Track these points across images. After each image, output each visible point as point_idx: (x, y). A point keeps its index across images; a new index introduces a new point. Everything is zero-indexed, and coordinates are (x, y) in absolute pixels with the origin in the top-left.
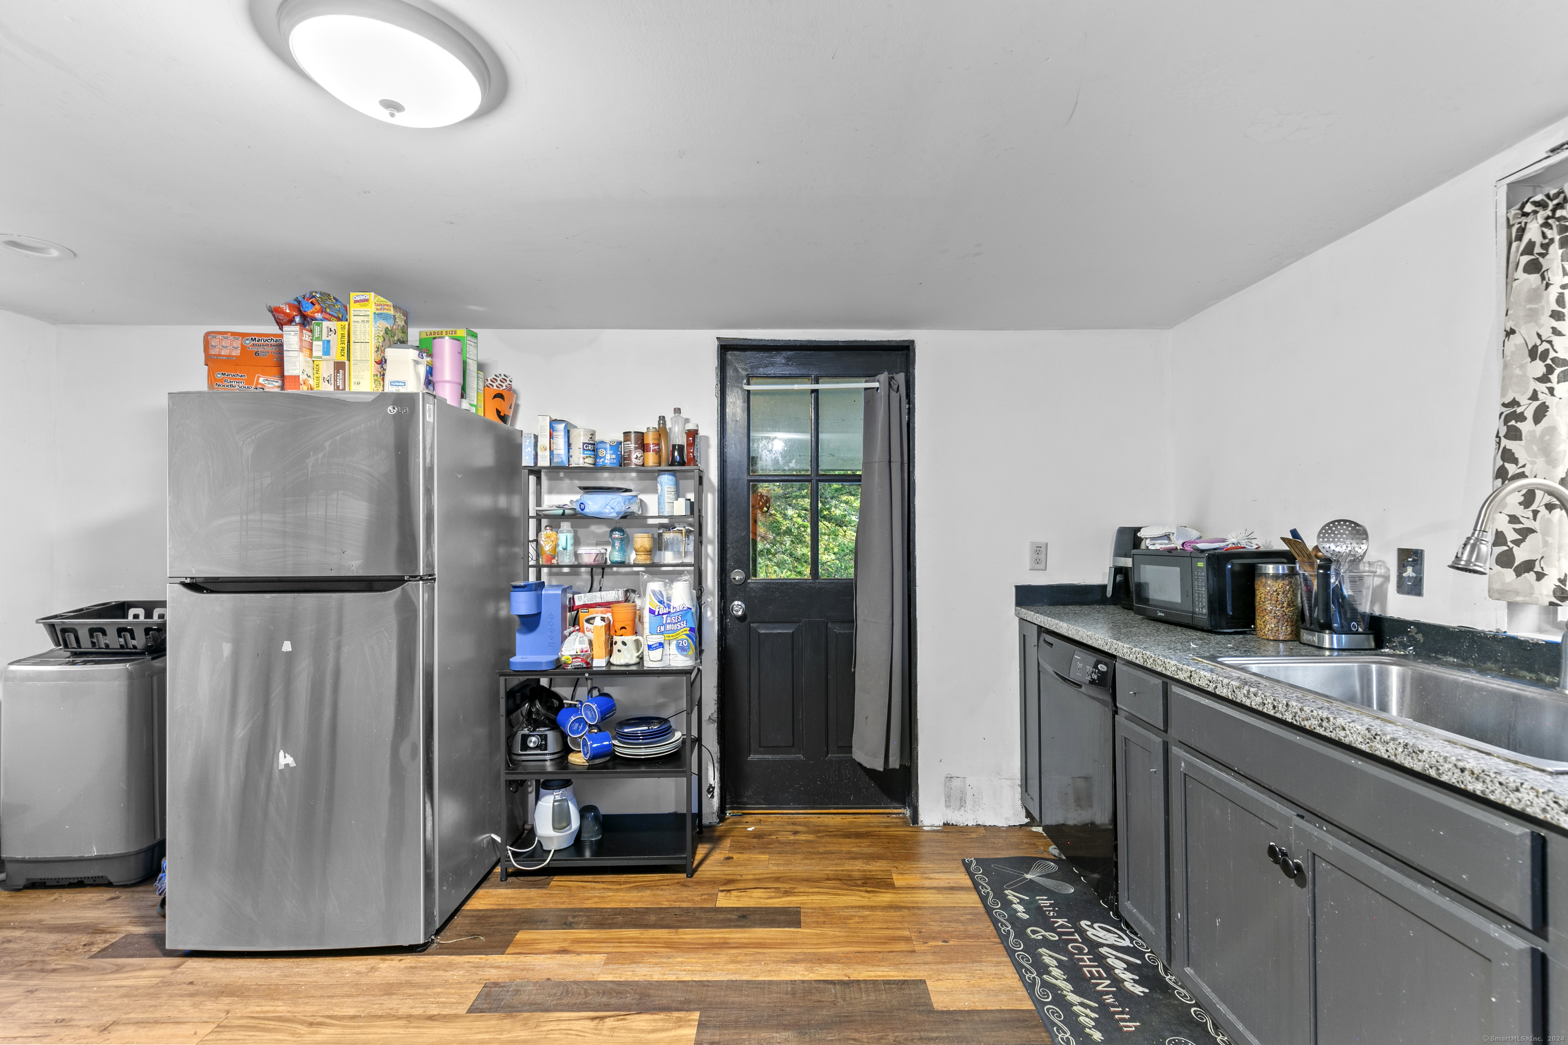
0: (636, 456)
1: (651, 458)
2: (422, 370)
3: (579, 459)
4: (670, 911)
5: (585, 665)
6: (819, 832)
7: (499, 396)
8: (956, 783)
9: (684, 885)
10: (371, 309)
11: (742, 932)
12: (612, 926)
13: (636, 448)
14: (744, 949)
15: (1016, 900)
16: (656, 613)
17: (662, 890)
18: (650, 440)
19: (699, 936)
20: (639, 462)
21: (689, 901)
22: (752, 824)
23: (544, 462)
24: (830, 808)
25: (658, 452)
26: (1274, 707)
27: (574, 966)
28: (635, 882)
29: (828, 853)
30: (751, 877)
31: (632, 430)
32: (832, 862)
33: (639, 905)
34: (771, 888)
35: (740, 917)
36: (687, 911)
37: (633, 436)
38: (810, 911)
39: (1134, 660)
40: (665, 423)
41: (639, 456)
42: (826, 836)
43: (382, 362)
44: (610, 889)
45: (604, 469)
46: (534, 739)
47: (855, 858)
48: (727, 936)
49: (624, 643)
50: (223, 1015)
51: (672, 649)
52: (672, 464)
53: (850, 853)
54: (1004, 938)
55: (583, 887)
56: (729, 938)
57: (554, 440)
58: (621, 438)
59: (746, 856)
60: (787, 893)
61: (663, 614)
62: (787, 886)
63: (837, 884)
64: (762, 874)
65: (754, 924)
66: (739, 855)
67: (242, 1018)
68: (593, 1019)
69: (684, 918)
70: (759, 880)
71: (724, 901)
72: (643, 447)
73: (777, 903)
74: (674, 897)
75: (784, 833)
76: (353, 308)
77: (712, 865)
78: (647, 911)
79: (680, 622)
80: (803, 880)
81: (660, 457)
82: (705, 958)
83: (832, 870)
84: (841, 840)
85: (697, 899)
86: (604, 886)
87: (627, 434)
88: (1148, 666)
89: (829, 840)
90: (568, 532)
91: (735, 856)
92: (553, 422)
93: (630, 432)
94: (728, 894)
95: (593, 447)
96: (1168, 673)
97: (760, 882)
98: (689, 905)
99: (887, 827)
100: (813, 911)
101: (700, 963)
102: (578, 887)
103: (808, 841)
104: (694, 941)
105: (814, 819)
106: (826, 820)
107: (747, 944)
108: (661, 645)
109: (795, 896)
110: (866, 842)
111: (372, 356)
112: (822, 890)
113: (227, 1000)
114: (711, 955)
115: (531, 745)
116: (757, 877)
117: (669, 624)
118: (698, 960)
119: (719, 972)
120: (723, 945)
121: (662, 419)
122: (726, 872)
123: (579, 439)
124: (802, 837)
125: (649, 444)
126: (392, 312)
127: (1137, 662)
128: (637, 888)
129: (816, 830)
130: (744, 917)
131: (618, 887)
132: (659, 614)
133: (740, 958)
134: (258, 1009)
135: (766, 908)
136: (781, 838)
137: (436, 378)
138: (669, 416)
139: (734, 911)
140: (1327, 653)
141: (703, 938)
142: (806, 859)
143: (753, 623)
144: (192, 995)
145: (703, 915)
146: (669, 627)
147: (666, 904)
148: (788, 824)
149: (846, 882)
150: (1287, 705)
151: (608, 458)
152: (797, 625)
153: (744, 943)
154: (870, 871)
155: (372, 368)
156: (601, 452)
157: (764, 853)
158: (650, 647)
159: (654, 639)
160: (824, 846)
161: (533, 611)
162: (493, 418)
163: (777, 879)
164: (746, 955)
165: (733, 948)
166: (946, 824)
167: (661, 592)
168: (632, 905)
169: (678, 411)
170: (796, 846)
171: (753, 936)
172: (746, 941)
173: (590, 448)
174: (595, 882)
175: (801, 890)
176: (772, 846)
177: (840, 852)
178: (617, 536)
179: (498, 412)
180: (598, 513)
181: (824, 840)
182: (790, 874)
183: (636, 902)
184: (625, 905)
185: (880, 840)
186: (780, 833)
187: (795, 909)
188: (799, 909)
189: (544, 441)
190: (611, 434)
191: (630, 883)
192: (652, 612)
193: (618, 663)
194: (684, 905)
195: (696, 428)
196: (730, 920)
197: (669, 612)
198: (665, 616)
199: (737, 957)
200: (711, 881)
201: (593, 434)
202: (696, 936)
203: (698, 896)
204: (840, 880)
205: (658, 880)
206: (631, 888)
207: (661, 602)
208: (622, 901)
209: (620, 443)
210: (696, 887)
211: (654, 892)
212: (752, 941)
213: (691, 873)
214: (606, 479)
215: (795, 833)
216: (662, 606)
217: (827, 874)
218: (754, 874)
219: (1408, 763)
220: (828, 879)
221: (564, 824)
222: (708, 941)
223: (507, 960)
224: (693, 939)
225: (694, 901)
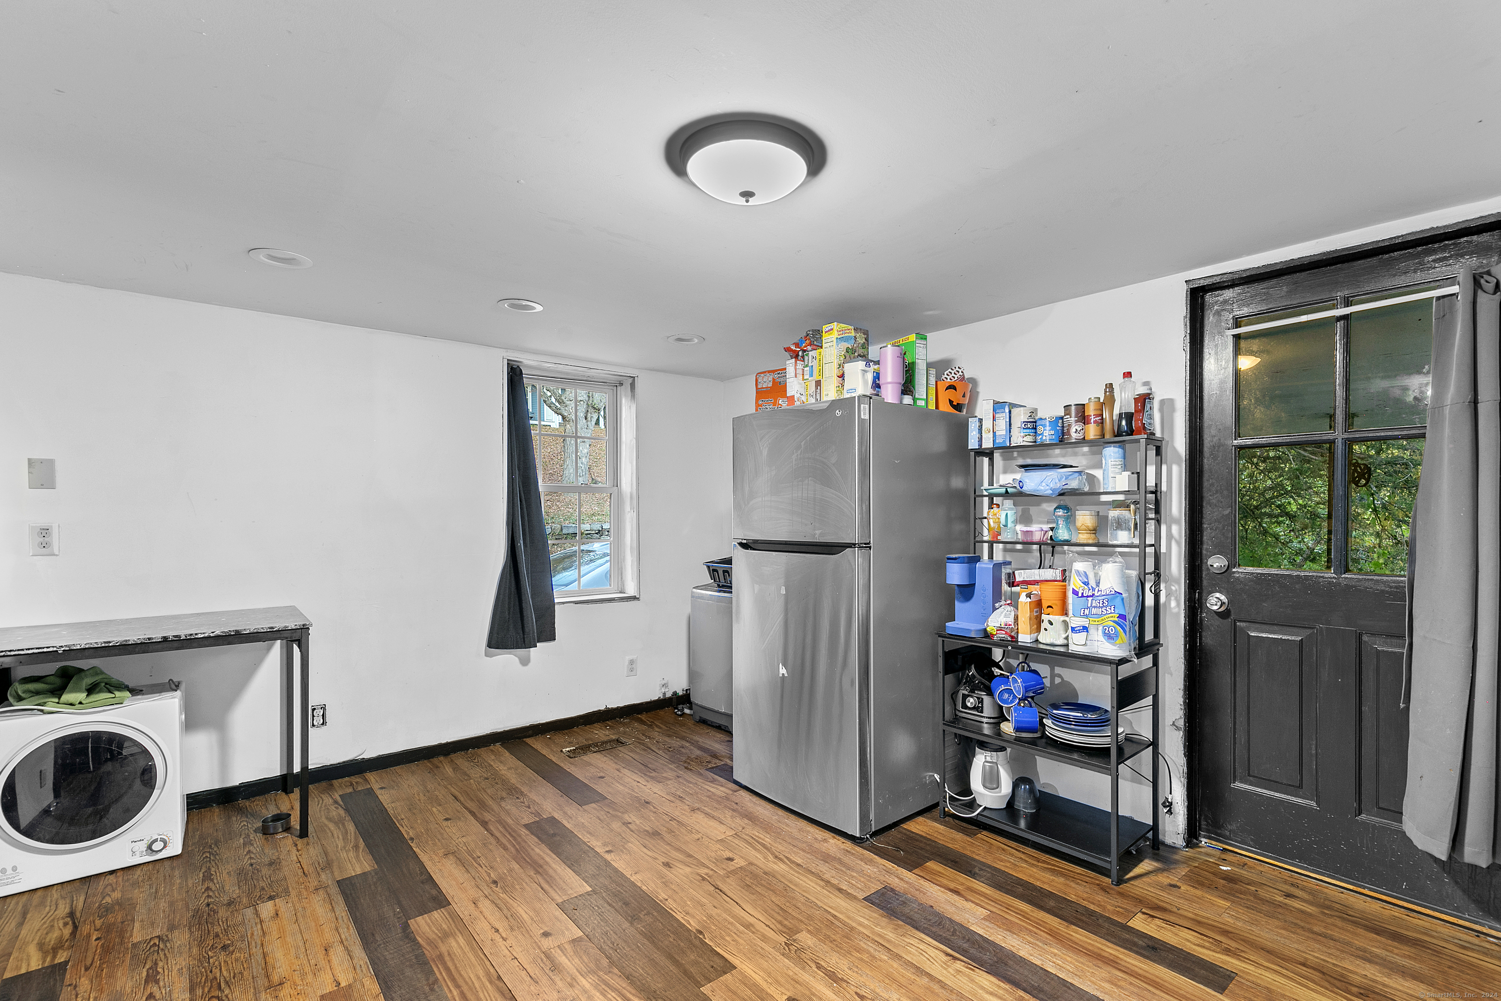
0: (1075, 431)
1: (1092, 431)
2: (870, 377)
3: (1019, 438)
4: (1074, 905)
5: (1009, 639)
6: (1329, 908)
7: (952, 387)
9: (1104, 890)
10: (835, 335)
11: (1141, 962)
12: (1008, 892)
13: (1076, 421)
14: (1134, 979)
16: (1080, 595)
17: (1078, 884)
18: (1091, 411)
19: (1089, 941)
20: (1080, 435)
21: (1099, 906)
22: (1231, 864)
23: (987, 444)
24: (1364, 888)
25: (1101, 423)
27: (957, 907)
28: (1053, 865)
29: (1325, 937)
30: (1190, 915)
31: (1073, 403)
32: (1325, 949)
33: (1046, 887)
34: (1210, 937)
35: (1148, 946)
36: (1091, 913)
37: (1073, 408)
38: (1248, 983)
40: (1111, 391)
41: (1079, 429)
42: (1339, 917)
43: (842, 376)
44: (1026, 861)
45: (1044, 446)
46: (972, 700)
47: (1370, 961)
48: (1121, 956)
49: (1051, 623)
50: (740, 829)
51: (1097, 635)
52: (1119, 434)
53: (1365, 951)
55: (1003, 850)
56: (1121, 959)
57: (997, 422)
58: (1061, 413)
59: (1199, 893)
60: (1227, 951)
61: (1088, 596)
62: (1234, 945)
63: (1316, 976)
64: (1208, 918)
65: (1161, 961)
66: (1189, 888)
67: (747, 835)
68: (948, 955)
69: (1084, 918)
70: (1199, 923)
71: (1138, 923)
72: (1083, 418)
73: (1207, 956)
74: (1085, 895)
75: (1271, 890)
76: (825, 337)
77: (1149, 884)
78: (1051, 895)
79: (1106, 607)
80: (1263, 949)
81: (1103, 429)
82: (1082, 963)
83: (1317, 958)
84: (1360, 931)
85: (1109, 907)
86: (1023, 856)
87: (1067, 407)
89: (1339, 923)
90: (1010, 509)
91: (1184, 888)
92: (996, 403)
93: (1070, 405)
94: (1150, 919)
95: (1033, 425)
97: (1198, 925)
98: (1097, 909)
100: (1253, 986)
101: (1074, 964)
102: (999, 848)
103: (1302, 912)
104: (1080, 943)
106: (1351, 899)
107: (1140, 975)
108: (1085, 629)
109: (1240, 960)
110: (1406, 950)
111: (835, 372)
112: (1284, 971)
113: (746, 821)
115: (969, 705)
116: (1199, 918)
117: (1095, 607)
118: (1074, 961)
119: (1089, 983)
120: (1112, 962)
121: (1110, 387)
122: (1162, 898)
123: (1020, 417)
124: (1296, 904)
125: (1091, 416)
126: (853, 334)
128: (1053, 871)
130: (1154, 949)
131: (1035, 863)
132: (1083, 596)
133: (1122, 983)
134: (757, 834)
135: (1189, 953)
136: (1262, 893)
137: (881, 382)
138: (1118, 382)
139: (1145, 938)
141: (1093, 945)
142: (1284, 929)
143: (1239, 621)
144: (733, 810)
145: (1106, 925)
146: (1094, 611)
147: (1072, 898)
148: (1285, 882)
149: (1332, 980)
151: (1047, 434)
152: (1309, 632)
153: (1136, 973)
154: (1384, 985)
155: (835, 381)
156: (1040, 429)
157: (1225, 899)
158: (1075, 630)
159: (1080, 622)
160: (1325, 927)
161: (965, 582)
162: (945, 407)
163: (1225, 933)
164: (1131, 984)
165: (1120, 970)
167: (1085, 573)
168: (1038, 884)
169: (1128, 375)
170: (1280, 910)
171: (1152, 971)
172: (1140, 972)
173: (1029, 426)
174: (1016, 850)
175: (1252, 958)
176: (1242, 896)
177: (1348, 944)
178: (1061, 513)
179: (951, 402)
180: (1035, 491)
181: (1329, 920)
182: (1248, 935)
183: (1044, 883)
184: (1031, 880)
185: (1437, 959)
186: (1265, 887)
187: (1228, 973)
188: (1233, 975)
189: (987, 424)
190: (1050, 410)
191: (1048, 864)
192: (1075, 593)
193: (1044, 642)
194: (1092, 907)
195: (1149, 392)
196: (1135, 944)
197: (1093, 594)
198: (1090, 599)
199: (1119, 980)
200: (1137, 899)
201: (1034, 412)
202: (1086, 940)
203: (1113, 905)
204: (1324, 973)
205: (1078, 874)
207: (1086, 583)
208: (1031, 876)
209: (1062, 418)
210: (1117, 897)
211: (1068, 882)
212: (1147, 975)
213: (1119, 882)
214: (1057, 456)
215: (1288, 895)
216: (1086, 587)
217: (1306, 958)
218: (1196, 914)
220: (1304, 965)
221: (995, 786)
222: (1096, 950)
223: (910, 877)
224: (1081, 940)
225: (1104, 908)
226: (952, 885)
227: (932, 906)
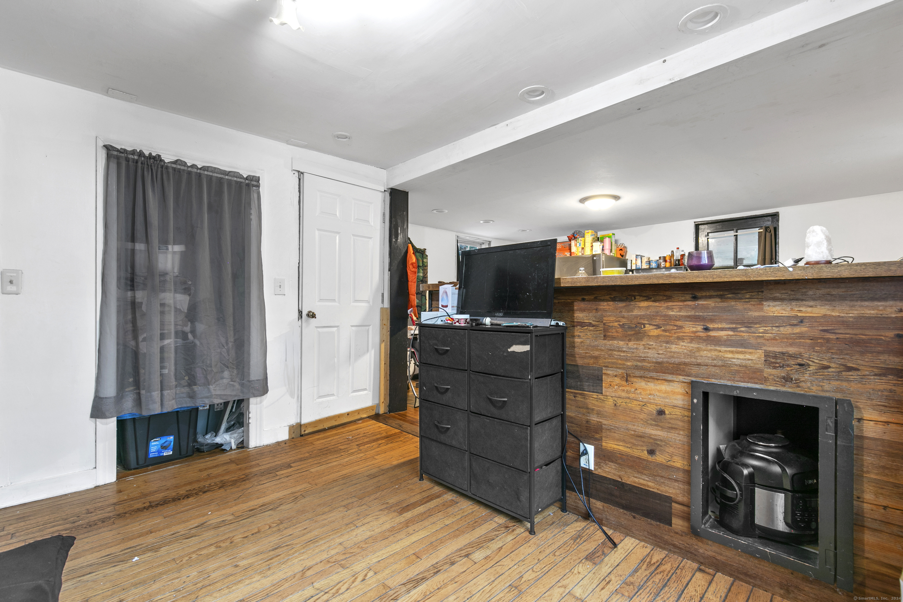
0: (663, 264)
1: (668, 265)
2: (601, 247)
3: (645, 266)
7: (621, 250)
10: (590, 234)
13: (663, 262)
18: (668, 259)
20: (664, 266)
23: (634, 268)
25: (670, 262)
31: (662, 256)
37: (662, 258)
40: (673, 253)
43: (592, 246)
45: (653, 269)
52: (676, 265)
57: (637, 261)
72: (665, 261)
76: (586, 234)
81: (671, 264)
87: (660, 258)
92: (637, 255)
95: (649, 262)
111: (590, 245)
121: (673, 251)
123: (645, 260)
126: (595, 234)
137: (605, 248)
138: (675, 250)
151: (654, 265)
155: (590, 248)
156: (651, 264)
162: (619, 256)
169: (678, 248)
179: (621, 254)
189: (634, 262)
190: (654, 258)
201: (649, 258)
209: (658, 260)
214: (655, 272)
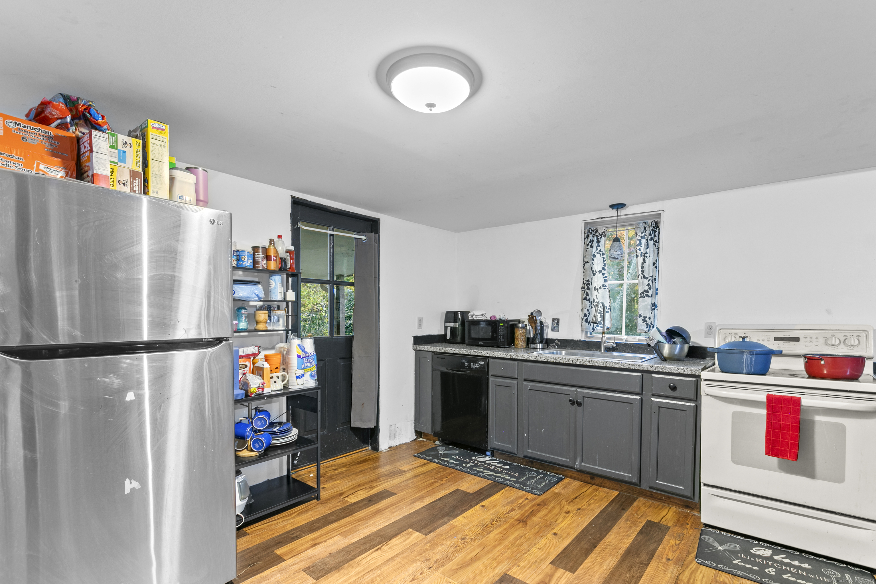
0: (263, 263)
1: (272, 265)
5: (260, 393)
8: (393, 427)
9: (323, 503)
11: (378, 505)
12: (319, 528)
13: (263, 258)
14: (389, 508)
15: (449, 460)
17: (315, 509)
20: (264, 266)
22: (308, 474)
26: (572, 361)
30: (346, 489)
34: (362, 489)
35: (368, 502)
36: (342, 510)
39: (505, 357)
41: (266, 262)
42: (351, 466)
48: (375, 508)
49: (278, 377)
51: (307, 377)
52: (281, 269)
54: (461, 471)
56: (377, 509)
60: (371, 488)
62: (367, 486)
65: (378, 501)
71: (351, 500)
72: (267, 257)
74: (326, 508)
79: (313, 361)
85: (339, 504)
88: (514, 357)
91: (325, 486)
94: (348, 498)
96: (524, 359)
97: (354, 489)
99: (369, 455)
100: (392, 488)
105: (333, 463)
108: (303, 375)
109: (376, 487)
114: (381, 515)
116: (351, 487)
117: (306, 363)
122: (333, 492)
125: (271, 256)
127: (507, 357)
129: (344, 465)
130: (370, 501)
131: (290, 517)
135: (373, 495)
139: (362, 501)
140: (539, 350)
142: (357, 476)
145: (352, 508)
146: (306, 365)
147: (328, 512)
150: (578, 360)
151: (248, 262)
156: (244, 258)
157: (335, 481)
158: (297, 377)
159: (300, 373)
163: (359, 486)
164: (393, 509)
165: (385, 510)
166: (389, 448)
167: (302, 345)
170: (344, 474)
171: (384, 504)
172: (385, 506)
175: (375, 485)
176: (334, 477)
178: (244, 312)
180: (242, 297)
182: (361, 482)
184: (309, 520)
187: (384, 491)
188: (386, 490)
192: (299, 356)
194: (337, 508)
196: (366, 504)
197: (309, 356)
198: (305, 359)
199: (391, 511)
200: (334, 497)
203: (336, 504)
205: (306, 507)
206: (297, 514)
210: (330, 501)
211: (313, 511)
212: (387, 505)
213: (318, 498)
216: (304, 353)
219: (616, 366)
223: (291, 561)
224: (365, 514)
225: (339, 506)
226: (308, 545)
227: (330, 553)
